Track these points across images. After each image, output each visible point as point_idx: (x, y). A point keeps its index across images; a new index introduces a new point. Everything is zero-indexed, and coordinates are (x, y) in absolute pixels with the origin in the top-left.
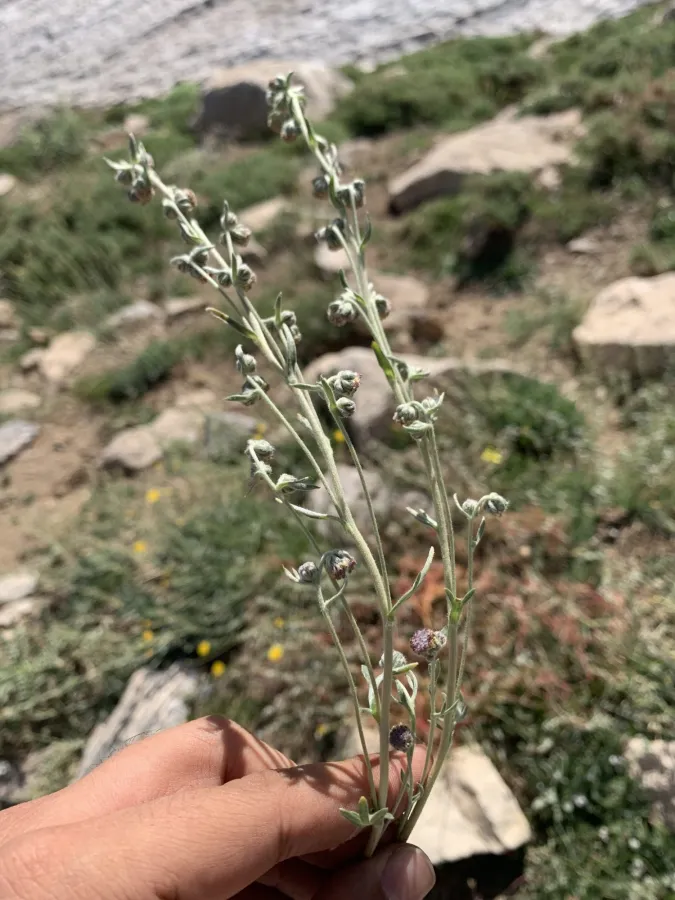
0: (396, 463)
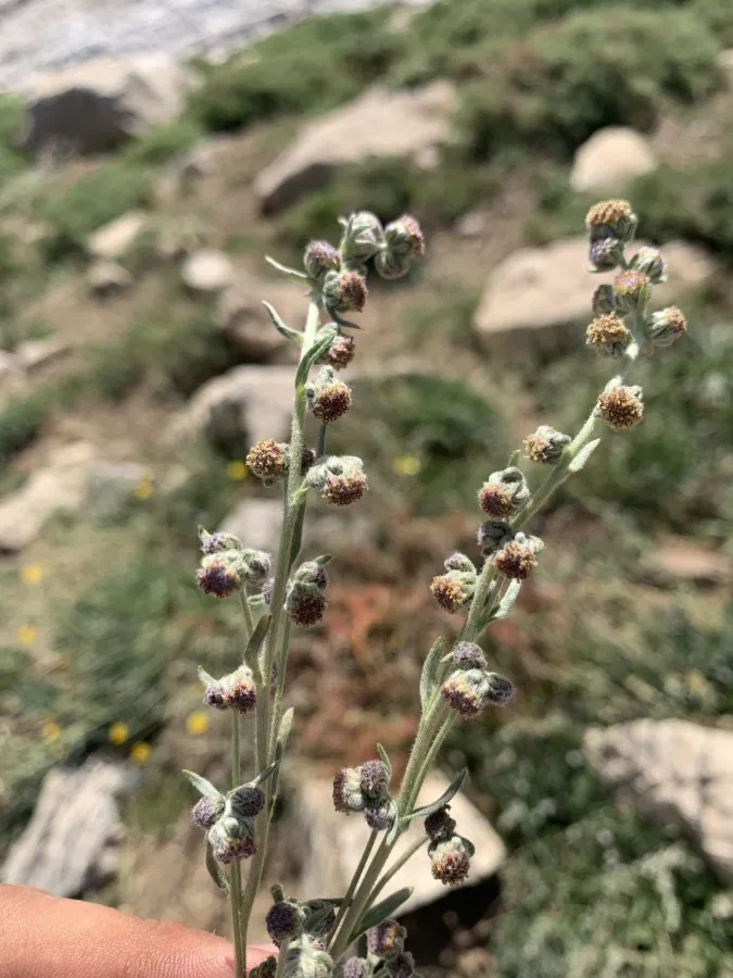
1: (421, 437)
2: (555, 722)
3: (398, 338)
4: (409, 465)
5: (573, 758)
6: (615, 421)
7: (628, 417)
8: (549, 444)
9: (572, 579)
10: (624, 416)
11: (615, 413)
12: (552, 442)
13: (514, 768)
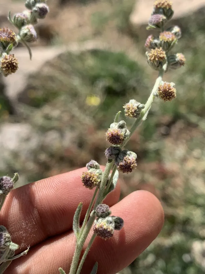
0: (38, 116)
1: (101, 84)
2: (177, 238)
3: (88, 30)
4: (95, 101)
5: (186, 258)
6: (165, 98)
7: (171, 97)
8: (136, 108)
9: (184, 160)
10: (169, 96)
11: (165, 94)
12: (138, 107)
13: (154, 264)
